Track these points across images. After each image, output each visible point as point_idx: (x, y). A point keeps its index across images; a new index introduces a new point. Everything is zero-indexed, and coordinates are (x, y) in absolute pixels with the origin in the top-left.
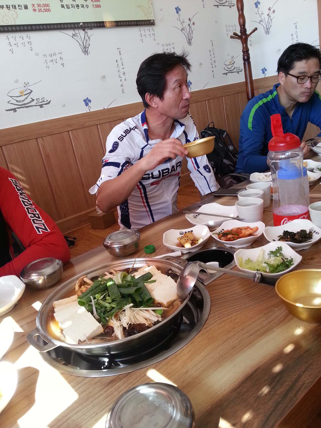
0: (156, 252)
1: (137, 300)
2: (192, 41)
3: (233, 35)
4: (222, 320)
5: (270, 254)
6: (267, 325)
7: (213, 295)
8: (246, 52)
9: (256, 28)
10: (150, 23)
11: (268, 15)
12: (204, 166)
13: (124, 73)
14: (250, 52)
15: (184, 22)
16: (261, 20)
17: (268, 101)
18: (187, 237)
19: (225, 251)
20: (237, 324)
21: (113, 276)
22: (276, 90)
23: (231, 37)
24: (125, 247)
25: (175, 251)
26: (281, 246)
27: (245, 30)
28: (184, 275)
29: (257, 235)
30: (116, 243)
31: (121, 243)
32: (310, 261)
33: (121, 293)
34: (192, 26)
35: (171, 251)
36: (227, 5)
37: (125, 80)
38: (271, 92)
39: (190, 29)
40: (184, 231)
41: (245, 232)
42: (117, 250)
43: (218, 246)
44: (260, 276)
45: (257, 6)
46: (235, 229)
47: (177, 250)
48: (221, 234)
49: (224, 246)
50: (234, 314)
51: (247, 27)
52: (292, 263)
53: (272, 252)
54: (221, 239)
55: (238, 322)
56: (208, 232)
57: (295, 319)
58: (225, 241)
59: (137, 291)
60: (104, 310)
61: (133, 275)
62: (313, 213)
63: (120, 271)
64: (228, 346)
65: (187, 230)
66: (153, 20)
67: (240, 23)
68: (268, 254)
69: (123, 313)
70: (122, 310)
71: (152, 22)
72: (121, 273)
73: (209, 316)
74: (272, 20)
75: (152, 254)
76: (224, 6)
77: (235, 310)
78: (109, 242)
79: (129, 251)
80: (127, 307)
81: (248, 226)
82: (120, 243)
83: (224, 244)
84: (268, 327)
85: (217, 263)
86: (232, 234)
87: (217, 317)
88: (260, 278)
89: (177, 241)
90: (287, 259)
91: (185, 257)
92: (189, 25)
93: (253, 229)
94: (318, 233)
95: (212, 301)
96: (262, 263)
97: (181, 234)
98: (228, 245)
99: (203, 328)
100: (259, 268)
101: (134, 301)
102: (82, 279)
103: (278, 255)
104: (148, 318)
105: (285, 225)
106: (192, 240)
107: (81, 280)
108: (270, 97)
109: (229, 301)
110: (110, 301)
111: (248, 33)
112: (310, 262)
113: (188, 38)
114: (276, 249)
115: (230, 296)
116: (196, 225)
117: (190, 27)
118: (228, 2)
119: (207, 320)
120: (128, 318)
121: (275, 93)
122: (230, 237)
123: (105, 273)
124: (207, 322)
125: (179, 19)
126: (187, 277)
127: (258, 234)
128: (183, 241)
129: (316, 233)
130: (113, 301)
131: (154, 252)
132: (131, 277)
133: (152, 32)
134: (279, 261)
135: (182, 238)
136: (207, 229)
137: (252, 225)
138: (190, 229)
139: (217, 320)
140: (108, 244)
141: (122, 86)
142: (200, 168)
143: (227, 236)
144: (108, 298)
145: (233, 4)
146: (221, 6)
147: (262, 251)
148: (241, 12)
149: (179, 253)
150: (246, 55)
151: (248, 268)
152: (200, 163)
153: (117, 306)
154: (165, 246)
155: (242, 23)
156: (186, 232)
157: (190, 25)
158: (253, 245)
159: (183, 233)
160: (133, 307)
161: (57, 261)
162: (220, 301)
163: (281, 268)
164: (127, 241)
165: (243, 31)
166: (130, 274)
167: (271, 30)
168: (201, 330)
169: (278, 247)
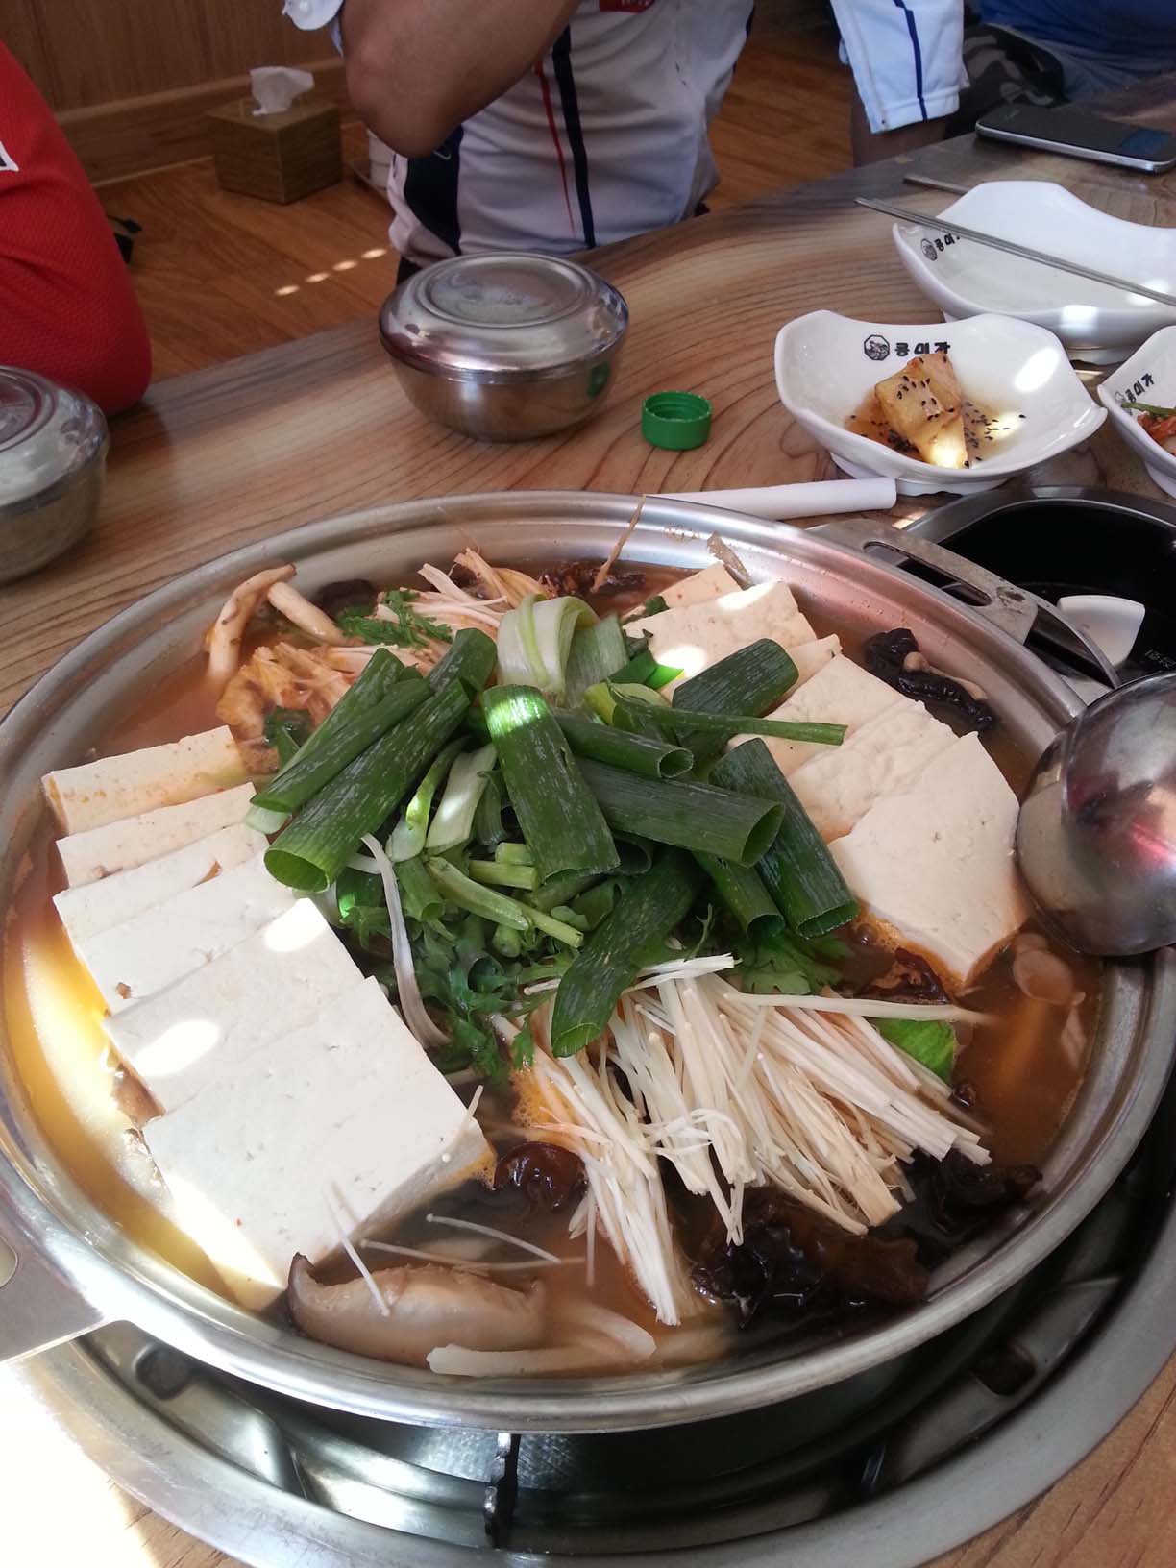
0: (716, 449)
18: (928, 382)
25: (844, 465)
30: (463, 345)
35: (810, 460)
40: (894, 333)
60: (481, 954)
65: (915, 334)
78: (424, 325)
97: (875, 352)
102: (262, 593)
107: (251, 600)
110: (525, 881)
123: (422, 572)
128: (909, 412)
131: (698, 446)
132: (627, 649)
135: (905, 388)
140: (416, 340)
159: (886, 347)
161: (67, 404)
164: (544, 348)
166: (611, 619)
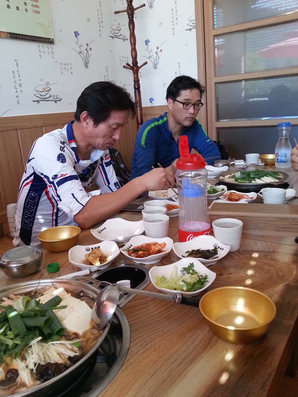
0: (61, 271)
1: (45, 332)
2: (89, 65)
3: (126, 65)
4: (146, 347)
5: (183, 271)
6: (194, 351)
7: (131, 319)
8: (137, 82)
9: (146, 62)
10: (49, 41)
11: (156, 53)
12: (115, 183)
13: (20, 85)
14: (140, 82)
15: (81, 46)
16: (150, 56)
17: (159, 124)
18: (95, 253)
19: (135, 268)
20: (162, 351)
21: (13, 302)
22: (166, 117)
23: (124, 67)
24: (24, 267)
25: (81, 269)
26: (193, 263)
27: (136, 63)
28: (101, 300)
29: (165, 251)
30: (13, 263)
31: (21, 262)
32: (220, 276)
33: (25, 325)
34: (89, 51)
35: (77, 269)
36: (121, 38)
37: (21, 91)
38: (162, 117)
39: (88, 53)
40: (90, 247)
41: (155, 248)
42: (15, 270)
43: (127, 263)
44: (181, 297)
45: (147, 44)
46: (145, 245)
47: (85, 268)
48: (132, 251)
49: (133, 263)
50: (157, 340)
51: (138, 60)
52: (206, 280)
53: (185, 269)
54: (131, 256)
55: (163, 350)
56: (117, 248)
57: (220, 342)
58: (135, 257)
59: (47, 322)
60: (5, 348)
61: (37, 300)
62: (216, 229)
63: (21, 294)
64: (157, 380)
65: (94, 246)
66: (53, 39)
67: (132, 55)
68: (181, 271)
69: (29, 350)
70: (28, 346)
71: (52, 41)
72: (21, 298)
73: (131, 344)
74: (160, 57)
75: (56, 273)
76: (118, 38)
77: (157, 336)
78: (6, 261)
79: (29, 271)
80: (34, 342)
81: (156, 242)
82: (18, 262)
83: (133, 260)
84: (195, 352)
85: (129, 281)
86: (143, 251)
87: (139, 345)
88: (181, 298)
89: (84, 258)
90: (202, 276)
91: (95, 276)
92: (86, 50)
93: (162, 245)
94: (222, 249)
95: (131, 325)
96: (179, 281)
97: (88, 250)
98: (137, 261)
99: (126, 360)
100: (176, 287)
101: (41, 334)
103: (191, 271)
104: (61, 353)
105: (191, 241)
106: (100, 256)
108: (161, 122)
109: (149, 325)
110: (12, 336)
111: (139, 65)
112: (220, 278)
113: (85, 61)
114: (189, 266)
115: (149, 319)
116: (104, 241)
117: (87, 52)
118: (122, 36)
119: (129, 350)
120: (37, 356)
121: (165, 119)
122: (141, 254)
123: (2, 299)
124: (129, 352)
125: (77, 43)
126: (105, 303)
127: (167, 250)
128: (91, 258)
129: (221, 249)
130: (16, 336)
131: (58, 271)
132: (36, 302)
133: (50, 50)
134: (196, 279)
135: (89, 255)
136: (116, 246)
137: (160, 241)
138: (96, 245)
139: (140, 348)
140: (5, 263)
141: (17, 97)
142: (110, 184)
143: (138, 253)
144: (9, 333)
145: (127, 38)
146: (116, 38)
147: (175, 268)
148: (133, 46)
149: (87, 272)
150: (136, 84)
151: (166, 288)
152: (111, 179)
153: (22, 342)
154: (70, 263)
155: (134, 56)
156: (92, 249)
157: (88, 50)
158: (163, 261)
159: (89, 249)
160: (42, 341)
162: (140, 326)
163: (198, 286)
164: (28, 260)
165: (134, 63)
166: (34, 299)
167: (158, 66)
168: (123, 363)
169: (190, 264)
